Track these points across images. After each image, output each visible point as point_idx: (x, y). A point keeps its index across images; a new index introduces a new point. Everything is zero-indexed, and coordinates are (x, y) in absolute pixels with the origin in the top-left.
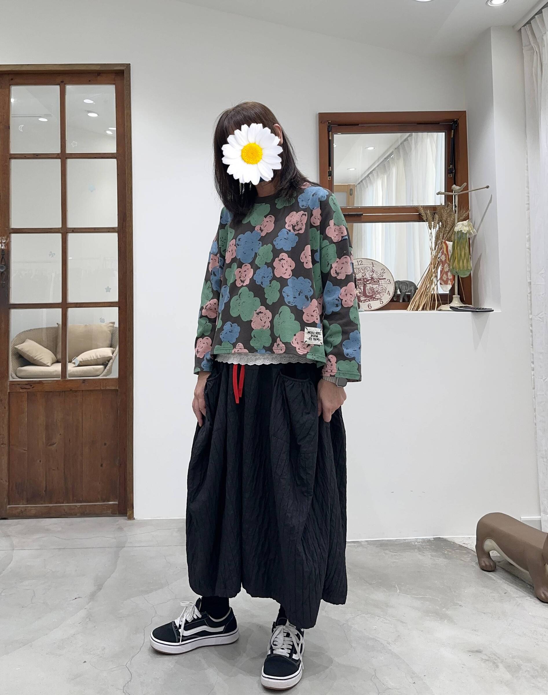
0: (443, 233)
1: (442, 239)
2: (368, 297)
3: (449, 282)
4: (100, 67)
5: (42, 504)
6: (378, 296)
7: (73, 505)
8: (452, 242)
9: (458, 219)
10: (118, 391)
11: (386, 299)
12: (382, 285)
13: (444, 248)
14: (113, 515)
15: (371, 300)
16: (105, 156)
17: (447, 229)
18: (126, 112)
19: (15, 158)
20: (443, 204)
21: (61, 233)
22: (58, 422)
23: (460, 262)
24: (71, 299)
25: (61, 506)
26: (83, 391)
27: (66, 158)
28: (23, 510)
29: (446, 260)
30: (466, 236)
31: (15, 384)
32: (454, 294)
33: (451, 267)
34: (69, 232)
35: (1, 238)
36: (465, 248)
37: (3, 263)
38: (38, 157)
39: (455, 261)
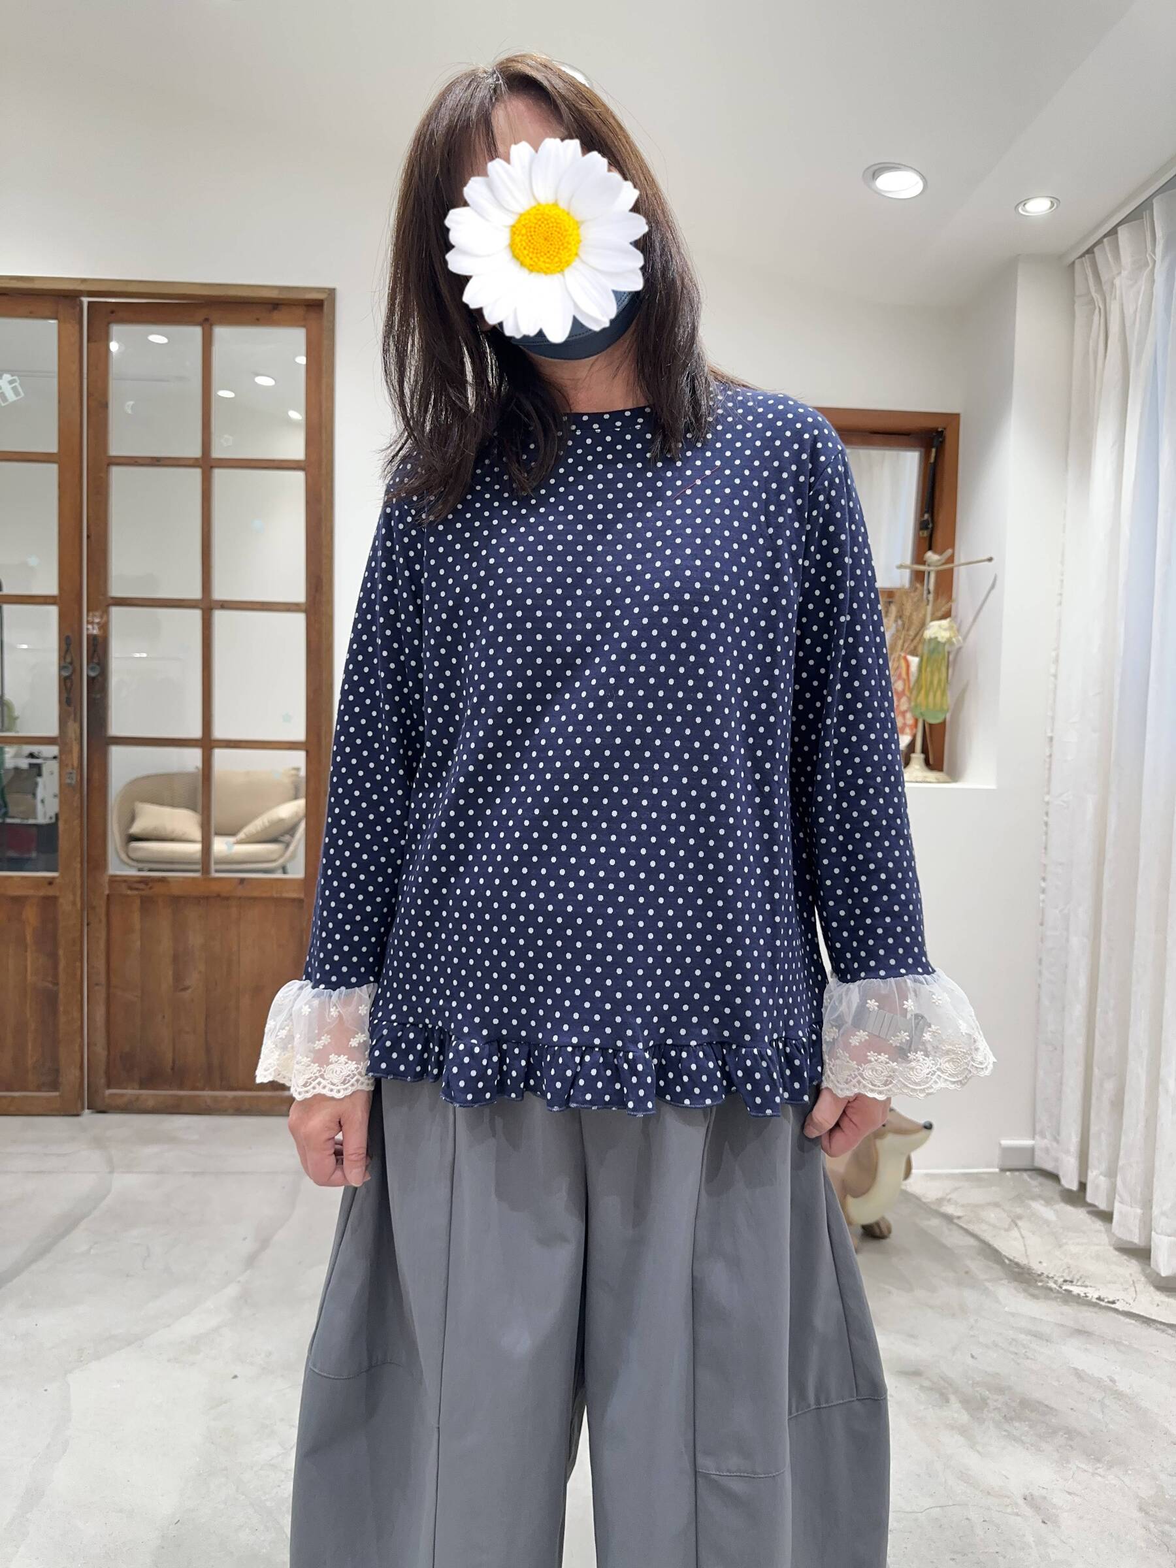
0: (902, 640)
1: (902, 649)
3: (908, 730)
4: (277, 292)
5: (166, 1091)
7: (220, 1095)
8: (917, 656)
9: (933, 614)
10: (303, 901)
13: (901, 668)
16: (284, 465)
17: (912, 634)
18: (324, 381)
19: (118, 464)
20: (907, 585)
21: (200, 609)
22: (196, 950)
23: (929, 693)
24: (219, 733)
25: (199, 1095)
26: (240, 898)
27: (212, 467)
28: (133, 1099)
29: (904, 689)
30: (944, 649)
31: (118, 881)
32: (913, 752)
33: (913, 704)
34: (217, 609)
35: (91, 614)
36: (939, 670)
37: (96, 660)
38: (161, 463)
39: (920, 693)
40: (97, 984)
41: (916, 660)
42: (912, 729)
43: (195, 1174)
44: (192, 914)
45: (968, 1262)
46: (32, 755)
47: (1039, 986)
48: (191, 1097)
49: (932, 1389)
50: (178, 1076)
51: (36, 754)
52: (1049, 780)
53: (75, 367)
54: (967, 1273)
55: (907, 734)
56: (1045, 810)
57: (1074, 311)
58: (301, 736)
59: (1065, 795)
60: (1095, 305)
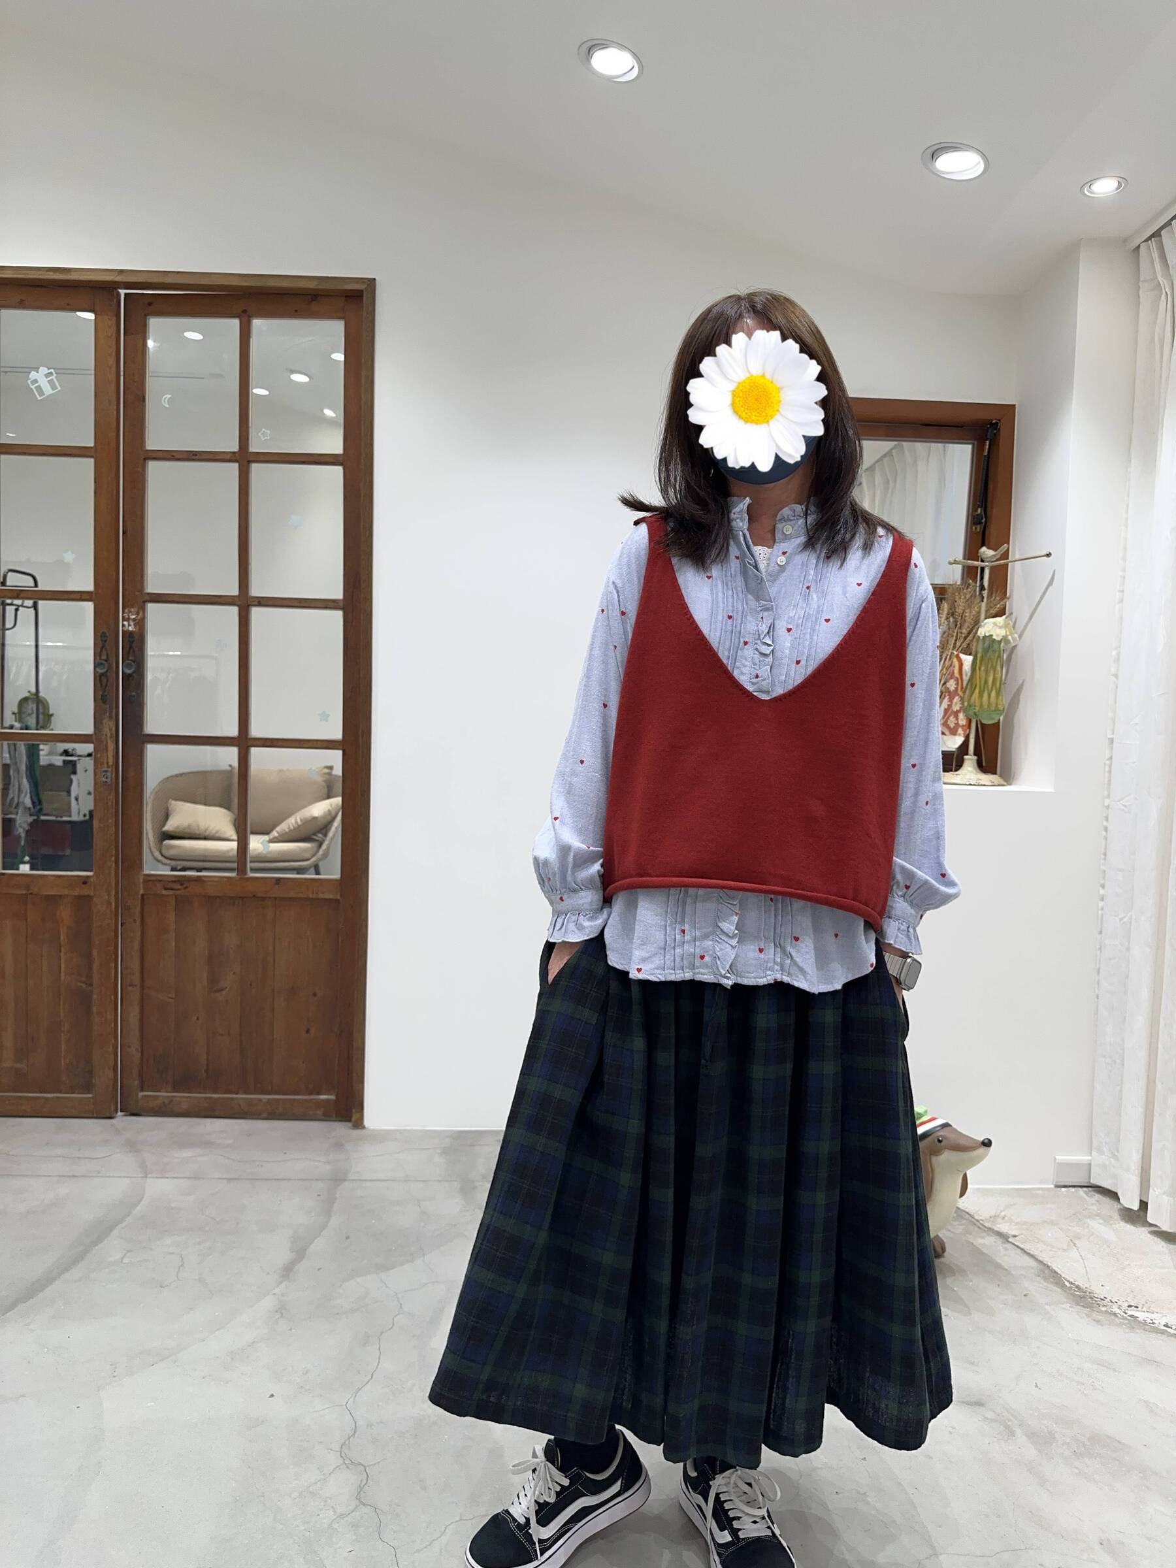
0: (954, 638)
1: (953, 650)
3: (960, 730)
4: (315, 283)
5: (200, 1093)
8: (970, 655)
9: (987, 611)
10: (339, 903)
13: (954, 667)
14: (325, 1118)
17: (964, 631)
19: (154, 459)
20: (959, 583)
21: (238, 605)
22: (230, 950)
23: (983, 693)
24: (256, 731)
25: (234, 1098)
26: (275, 898)
27: (249, 462)
28: (166, 1101)
29: (957, 689)
30: (998, 647)
31: (153, 881)
32: (967, 754)
33: (966, 704)
34: (254, 605)
35: (126, 611)
36: (995, 671)
37: (131, 658)
38: (197, 457)
39: (973, 692)
40: (130, 986)
41: (970, 658)
42: (966, 731)
43: (229, 1180)
44: (227, 915)
45: (1026, 1284)
46: (66, 753)
47: (1098, 997)
48: (223, 1098)
49: (997, 1421)
50: (213, 1079)
51: (70, 750)
52: (1110, 781)
53: (112, 361)
54: (1025, 1295)
55: (960, 735)
56: (1105, 815)
57: (1139, 297)
58: (338, 735)
59: (1127, 799)
60: (1162, 290)
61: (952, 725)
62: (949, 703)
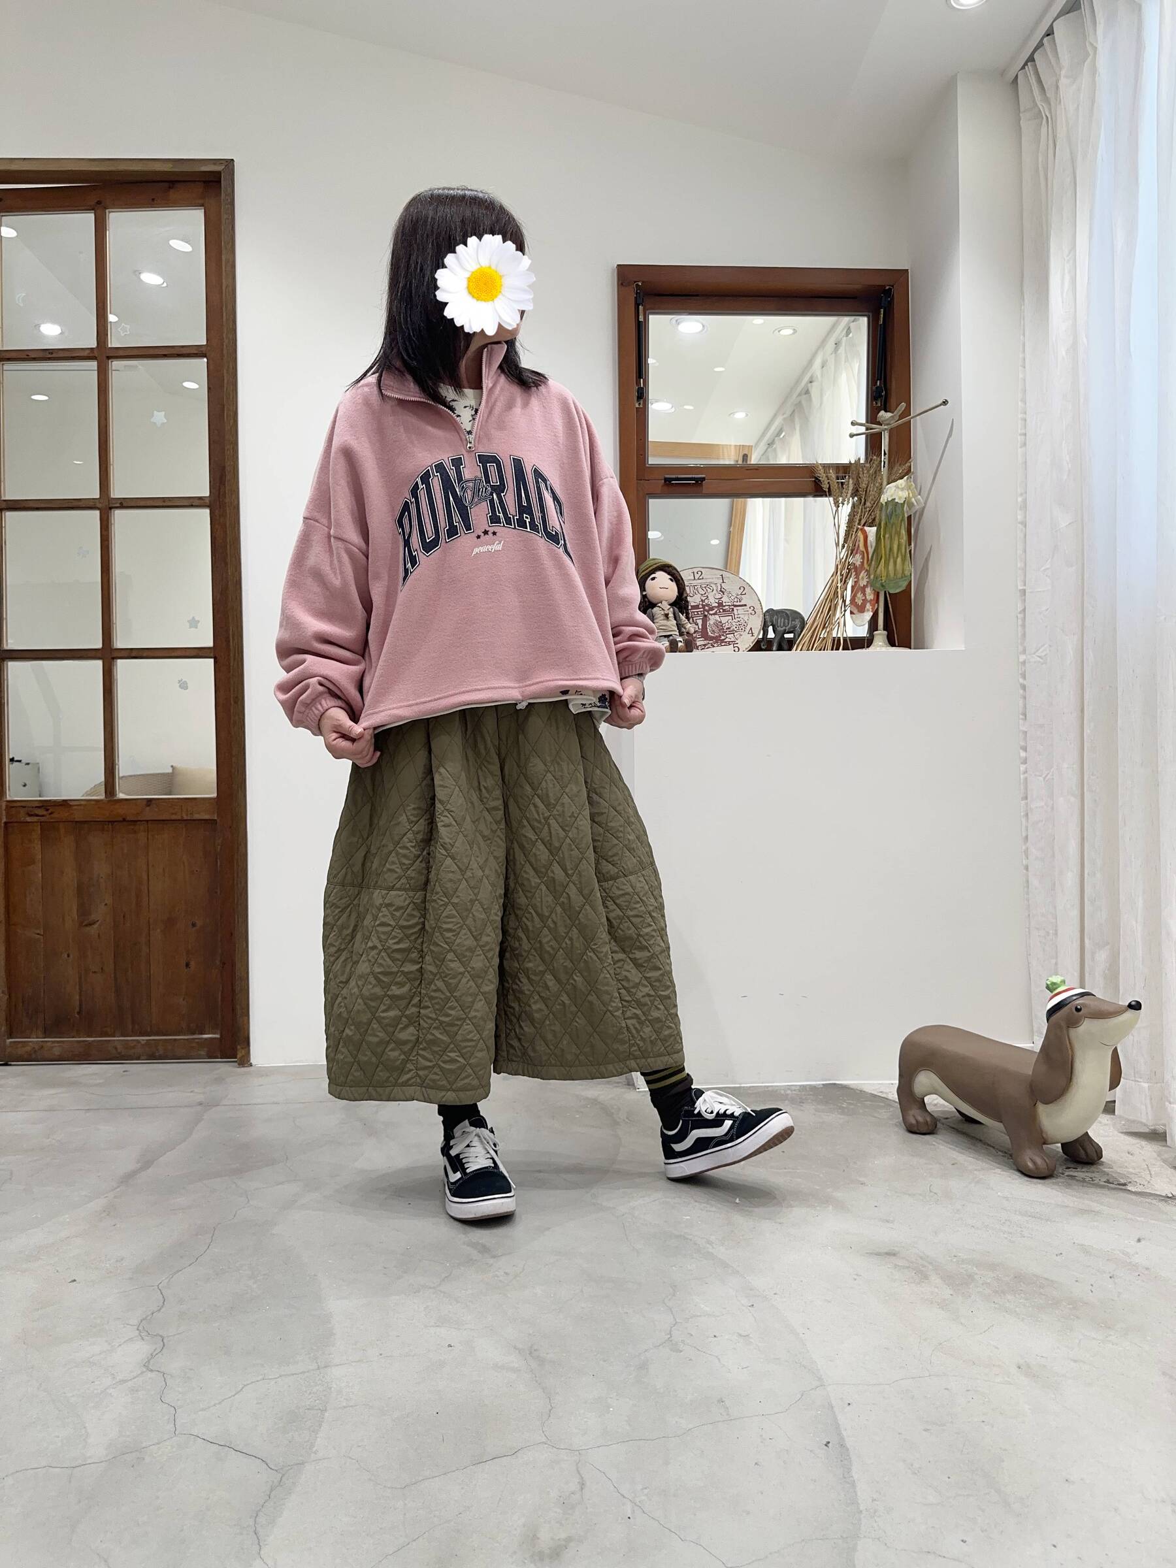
0: (859, 515)
1: (859, 524)
2: (711, 638)
3: (868, 606)
5: (73, 1037)
6: (730, 637)
7: (131, 1040)
8: (875, 526)
9: (888, 479)
10: (216, 823)
11: (748, 641)
12: (738, 616)
13: (859, 541)
14: (212, 1059)
15: (715, 645)
16: (186, 352)
17: (868, 504)
18: (224, 258)
19: (9, 360)
21: (98, 509)
22: (101, 880)
23: (889, 563)
24: (120, 643)
25: (109, 1040)
26: (147, 821)
27: (108, 358)
28: (37, 1047)
29: (862, 563)
30: (903, 510)
31: (16, 807)
32: (877, 630)
33: (872, 577)
34: (117, 508)
36: (899, 534)
38: (54, 356)
39: (879, 564)
41: (874, 529)
42: (873, 606)
43: (88, 1110)
44: (97, 841)
47: (1027, 868)
48: (98, 1041)
49: (908, 1267)
50: (86, 1021)
52: (1024, 635)
55: (868, 610)
56: (1020, 672)
57: (1020, 128)
58: (209, 643)
59: (1043, 648)
60: (1043, 118)
61: (860, 602)
62: (856, 580)
